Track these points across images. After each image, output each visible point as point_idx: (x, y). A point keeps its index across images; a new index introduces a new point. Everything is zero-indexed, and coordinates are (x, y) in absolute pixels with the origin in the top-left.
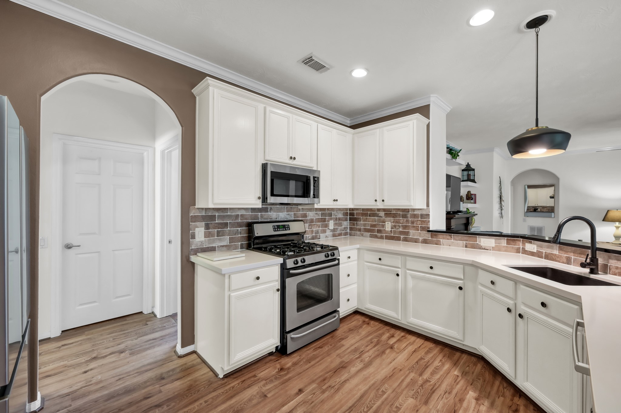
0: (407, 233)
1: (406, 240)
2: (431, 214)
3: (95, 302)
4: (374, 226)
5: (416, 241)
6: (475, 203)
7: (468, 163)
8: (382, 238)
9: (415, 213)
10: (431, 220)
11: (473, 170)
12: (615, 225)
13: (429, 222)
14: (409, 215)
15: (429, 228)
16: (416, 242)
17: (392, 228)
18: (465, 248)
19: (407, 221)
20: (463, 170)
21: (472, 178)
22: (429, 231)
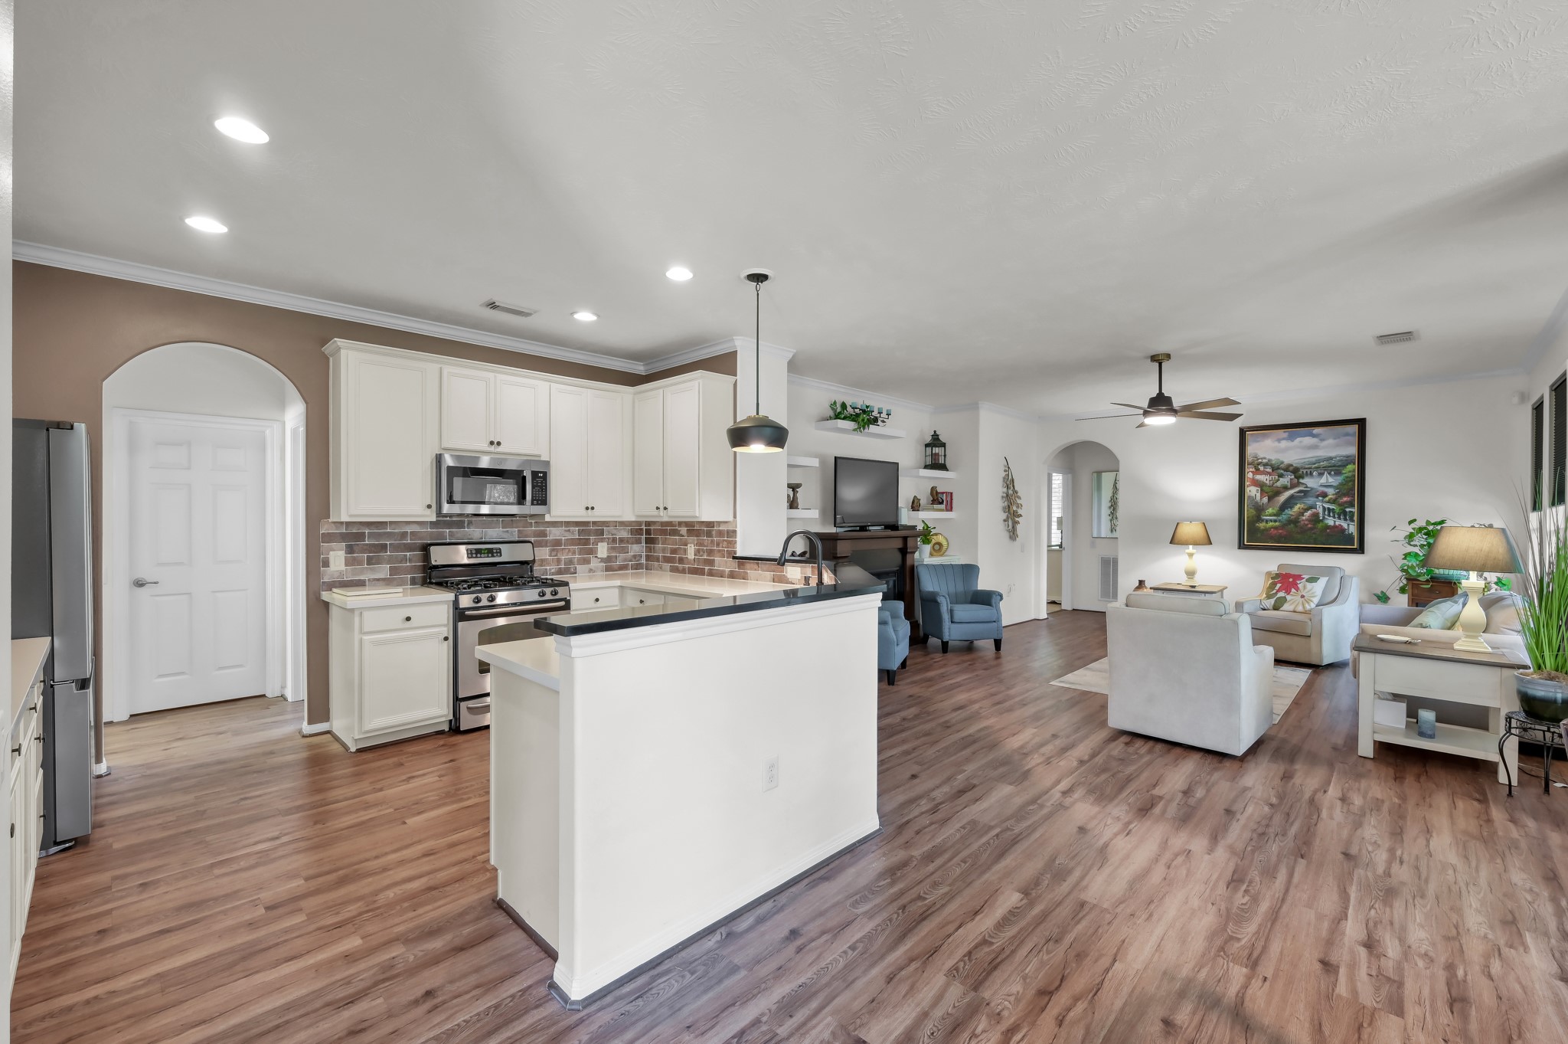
0: (711, 563)
1: (711, 574)
2: (738, 530)
3: (183, 673)
4: (674, 551)
5: (721, 575)
6: (950, 508)
7: (935, 432)
8: (683, 571)
9: (720, 529)
10: (739, 539)
11: (943, 445)
12: (1187, 551)
13: (735, 542)
14: (714, 533)
15: (735, 552)
16: (722, 577)
17: (695, 555)
18: (772, 583)
19: (712, 541)
20: (927, 445)
21: (941, 461)
22: (734, 558)
